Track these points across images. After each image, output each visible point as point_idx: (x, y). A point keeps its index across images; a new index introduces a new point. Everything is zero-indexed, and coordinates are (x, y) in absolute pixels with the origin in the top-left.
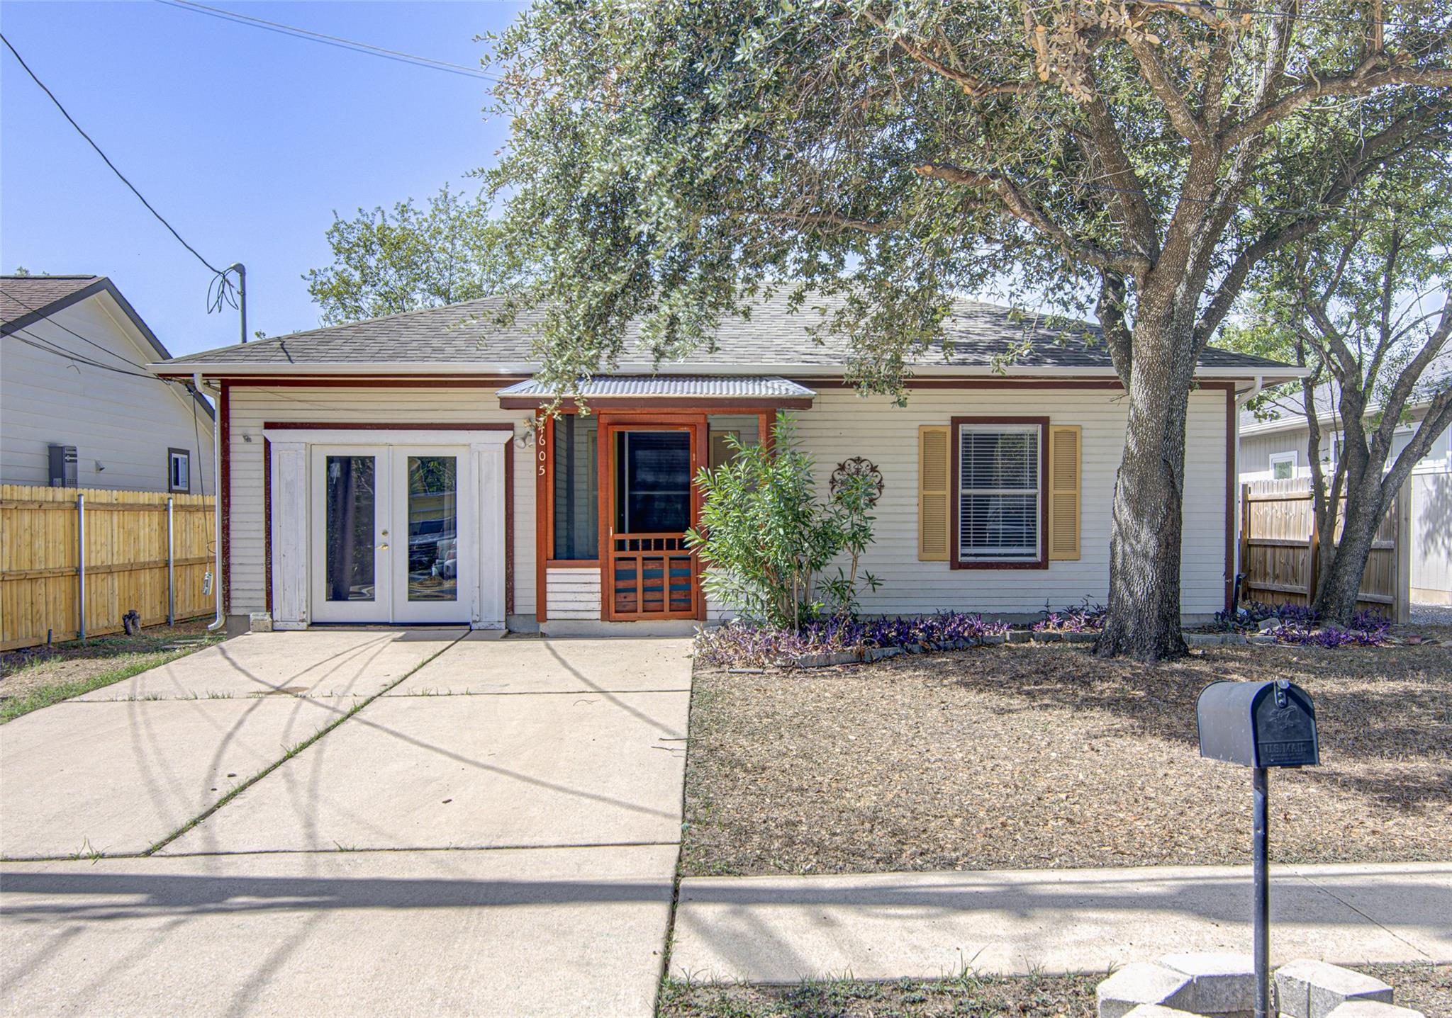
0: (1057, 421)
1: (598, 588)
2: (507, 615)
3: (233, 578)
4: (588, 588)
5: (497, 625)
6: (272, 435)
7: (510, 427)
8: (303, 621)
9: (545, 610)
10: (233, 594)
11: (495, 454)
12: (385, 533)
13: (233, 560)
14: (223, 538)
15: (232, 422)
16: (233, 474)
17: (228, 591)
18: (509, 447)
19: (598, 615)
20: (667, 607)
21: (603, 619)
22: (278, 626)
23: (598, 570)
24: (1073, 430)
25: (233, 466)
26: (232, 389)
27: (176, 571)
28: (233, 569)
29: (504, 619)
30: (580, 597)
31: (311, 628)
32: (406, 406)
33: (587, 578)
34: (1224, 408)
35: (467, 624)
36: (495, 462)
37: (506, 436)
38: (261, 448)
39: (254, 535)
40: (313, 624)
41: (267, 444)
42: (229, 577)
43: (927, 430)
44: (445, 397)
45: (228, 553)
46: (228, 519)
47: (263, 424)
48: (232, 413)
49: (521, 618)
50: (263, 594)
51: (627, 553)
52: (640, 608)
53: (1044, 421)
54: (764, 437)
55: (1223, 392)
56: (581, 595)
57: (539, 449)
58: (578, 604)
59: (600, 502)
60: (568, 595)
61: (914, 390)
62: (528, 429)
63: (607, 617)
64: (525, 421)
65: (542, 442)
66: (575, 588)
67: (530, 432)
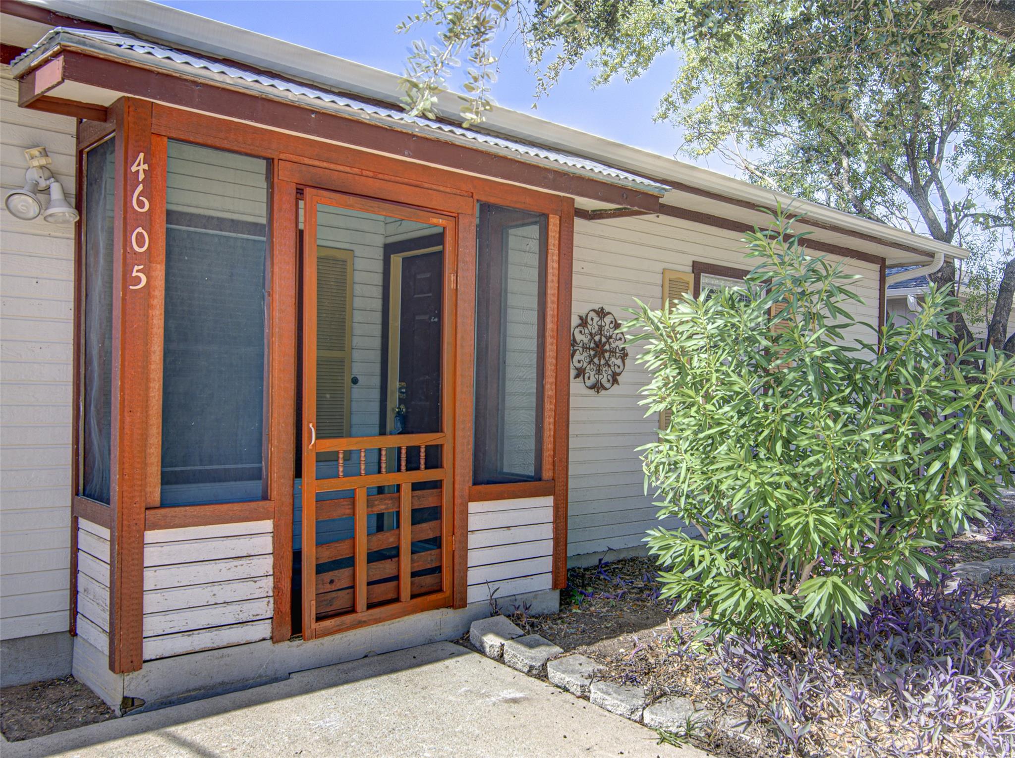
1: (266, 565)
4: (242, 569)
9: (138, 639)
19: (264, 630)
20: (406, 592)
21: (275, 638)
23: (267, 525)
30: (225, 593)
33: (241, 547)
34: (877, 285)
43: (673, 277)
52: (362, 601)
54: (556, 258)
55: (877, 267)
56: (227, 587)
57: (129, 219)
58: (219, 610)
59: (276, 365)
60: (197, 590)
61: (661, 216)
62: (34, 175)
63: (287, 629)
64: (35, 152)
65: (141, 204)
66: (212, 572)
67: (43, 184)
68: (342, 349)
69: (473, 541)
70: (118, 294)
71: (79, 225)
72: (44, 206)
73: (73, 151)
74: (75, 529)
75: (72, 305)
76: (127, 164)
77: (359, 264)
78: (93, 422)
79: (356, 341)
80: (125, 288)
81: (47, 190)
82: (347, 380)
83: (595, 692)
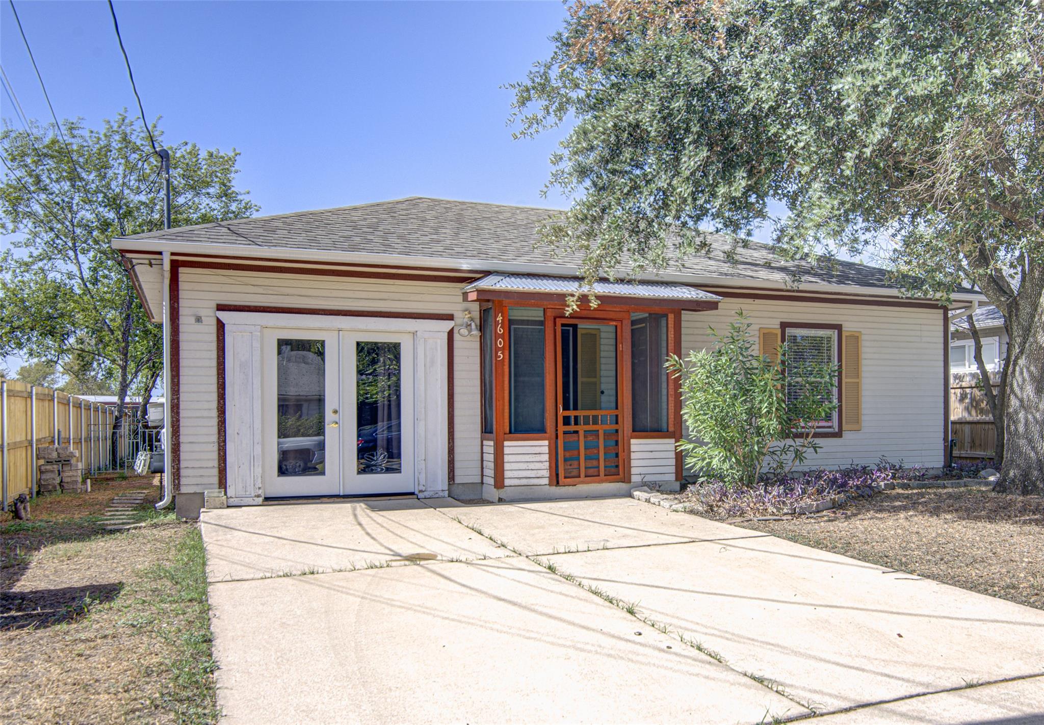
0: (848, 328)
1: (546, 457)
2: (449, 484)
3: (183, 456)
4: (538, 458)
5: (441, 494)
6: (224, 316)
7: (450, 317)
8: (258, 496)
9: (503, 478)
10: (183, 472)
11: (439, 341)
12: (335, 412)
13: (182, 439)
14: (172, 417)
15: (182, 303)
16: (183, 354)
17: (178, 469)
18: (451, 334)
19: (546, 481)
20: (602, 473)
21: (550, 484)
22: (232, 502)
23: (546, 443)
24: (856, 334)
25: (183, 346)
26: (181, 270)
27: (9, 453)
28: (183, 448)
29: (447, 488)
30: (532, 466)
31: (266, 503)
32: (358, 294)
33: (537, 450)
34: (942, 322)
35: (413, 494)
36: (439, 348)
37: (447, 325)
38: (213, 329)
39: (206, 414)
40: (267, 499)
41: (221, 326)
42: (179, 456)
43: (766, 331)
44: (392, 289)
45: (178, 431)
46: (178, 399)
47: (215, 306)
48: (182, 294)
49: (460, 487)
50: (215, 472)
51: (572, 428)
52: (583, 475)
53: (838, 327)
54: (672, 333)
55: (941, 311)
56: (532, 464)
57: (497, 336)
58: (530, 472)
59: (548, 384)
60: (522, 464)
61: (756, 300)
62: (466, 320)
63: (555, 482)
64: (467, 313)
65: (500, 331)
66: (527, 458)
67: (469, 323)
68: (595, 377)
69: (633, 456)
70: (494, 362)
71: (481, 336)
72: (470, 331)
73: (478, 310)
74: (482, 445)
75: (479, 365)
76: (496, 317)
77: (603, 335)
78: (487, 406)
79: (603, 373)
80: (496, 360)
81: (470, 325)
82: (599, 393)
83: (662, 503)
